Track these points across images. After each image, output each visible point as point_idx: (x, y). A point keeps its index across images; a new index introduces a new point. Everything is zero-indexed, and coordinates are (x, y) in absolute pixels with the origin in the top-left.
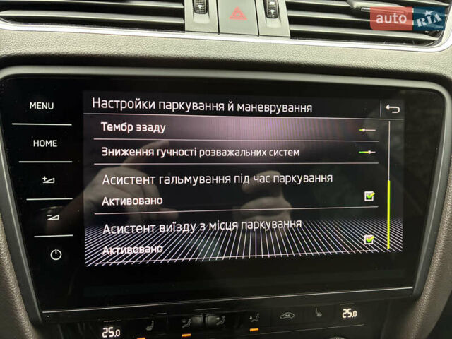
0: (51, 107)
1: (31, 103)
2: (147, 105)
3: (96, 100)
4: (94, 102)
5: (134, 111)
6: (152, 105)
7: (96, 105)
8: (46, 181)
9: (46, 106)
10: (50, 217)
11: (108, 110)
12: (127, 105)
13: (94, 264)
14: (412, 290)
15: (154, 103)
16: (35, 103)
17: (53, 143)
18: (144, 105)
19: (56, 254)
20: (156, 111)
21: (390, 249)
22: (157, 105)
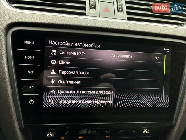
0: (33, 43)
1: (25, 41)
2: (70, 44)
3: (50, 41)
5: (65, 46)
7: (50, 43)
8: (29, 72)
9: (31, 43)
10: (30, 87)
11: (55, 45)
12: (62, 44)
13: (46, 106)
14: (172, 123)
15: (73, 43)
16: (27, 41)
17: (33, 58)
18: (69, 44)
19: (32, 102)
20: (74, 46)
21: (163, 106)
22: (74, 44)
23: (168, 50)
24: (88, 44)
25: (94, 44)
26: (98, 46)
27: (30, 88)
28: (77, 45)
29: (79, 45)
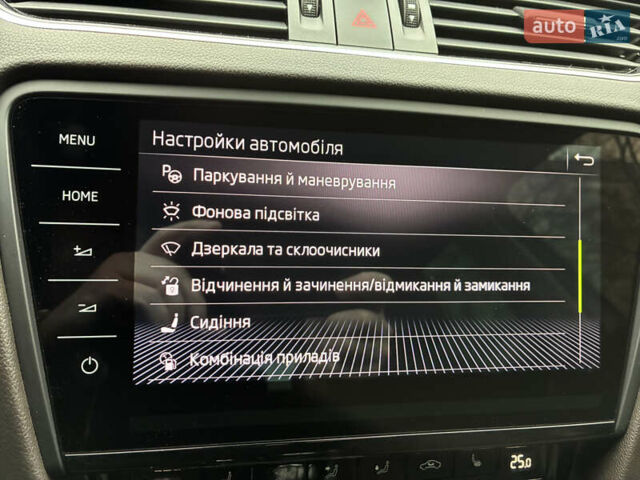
0: (91, 142)
1: (61, 136)
2: (233, 143)
3: (159, 134)
4: (155, 137)
5: (214, 151)
6: (241, 144)
7: (158, 141)
8: (79, 252)
9: (84, 140)
10: (83, 308)
11: (175, 149)
12: (204, 142)
13: (147, 381)
14: (614, 425)
15: (243, 141)
16: (67, 136)
17: (92, 196)
18: (228, 143)
19: (89, 366)
20: (247, 152)
21: (582, 364)
22: (248, 143)
23: (590, 161)
24: (298, 144)
25: (320, 143)
26: (338, 149)
27: (84, 310)
28: (260, 145)
29: (264, 147)
